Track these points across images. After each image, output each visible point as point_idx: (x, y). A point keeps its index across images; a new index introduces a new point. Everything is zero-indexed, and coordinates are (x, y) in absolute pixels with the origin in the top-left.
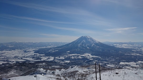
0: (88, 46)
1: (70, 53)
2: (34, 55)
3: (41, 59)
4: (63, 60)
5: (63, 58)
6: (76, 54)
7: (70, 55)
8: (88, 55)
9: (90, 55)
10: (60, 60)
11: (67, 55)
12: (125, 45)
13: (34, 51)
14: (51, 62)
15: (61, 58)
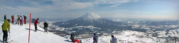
0: (92, 20)
1: (77, 26)
2: (52, 26)
3: (55, 29)
4: (71, 31)
5: (72, 29)
6: (82, 26)
7: (77, 27)
8: (91, 27)
9: (92, 27)
10: (68, 30)
11: (75, 27)
12: (119, 19)
13: (52, 23)
14: (62, 31)
15: (70, 29)
